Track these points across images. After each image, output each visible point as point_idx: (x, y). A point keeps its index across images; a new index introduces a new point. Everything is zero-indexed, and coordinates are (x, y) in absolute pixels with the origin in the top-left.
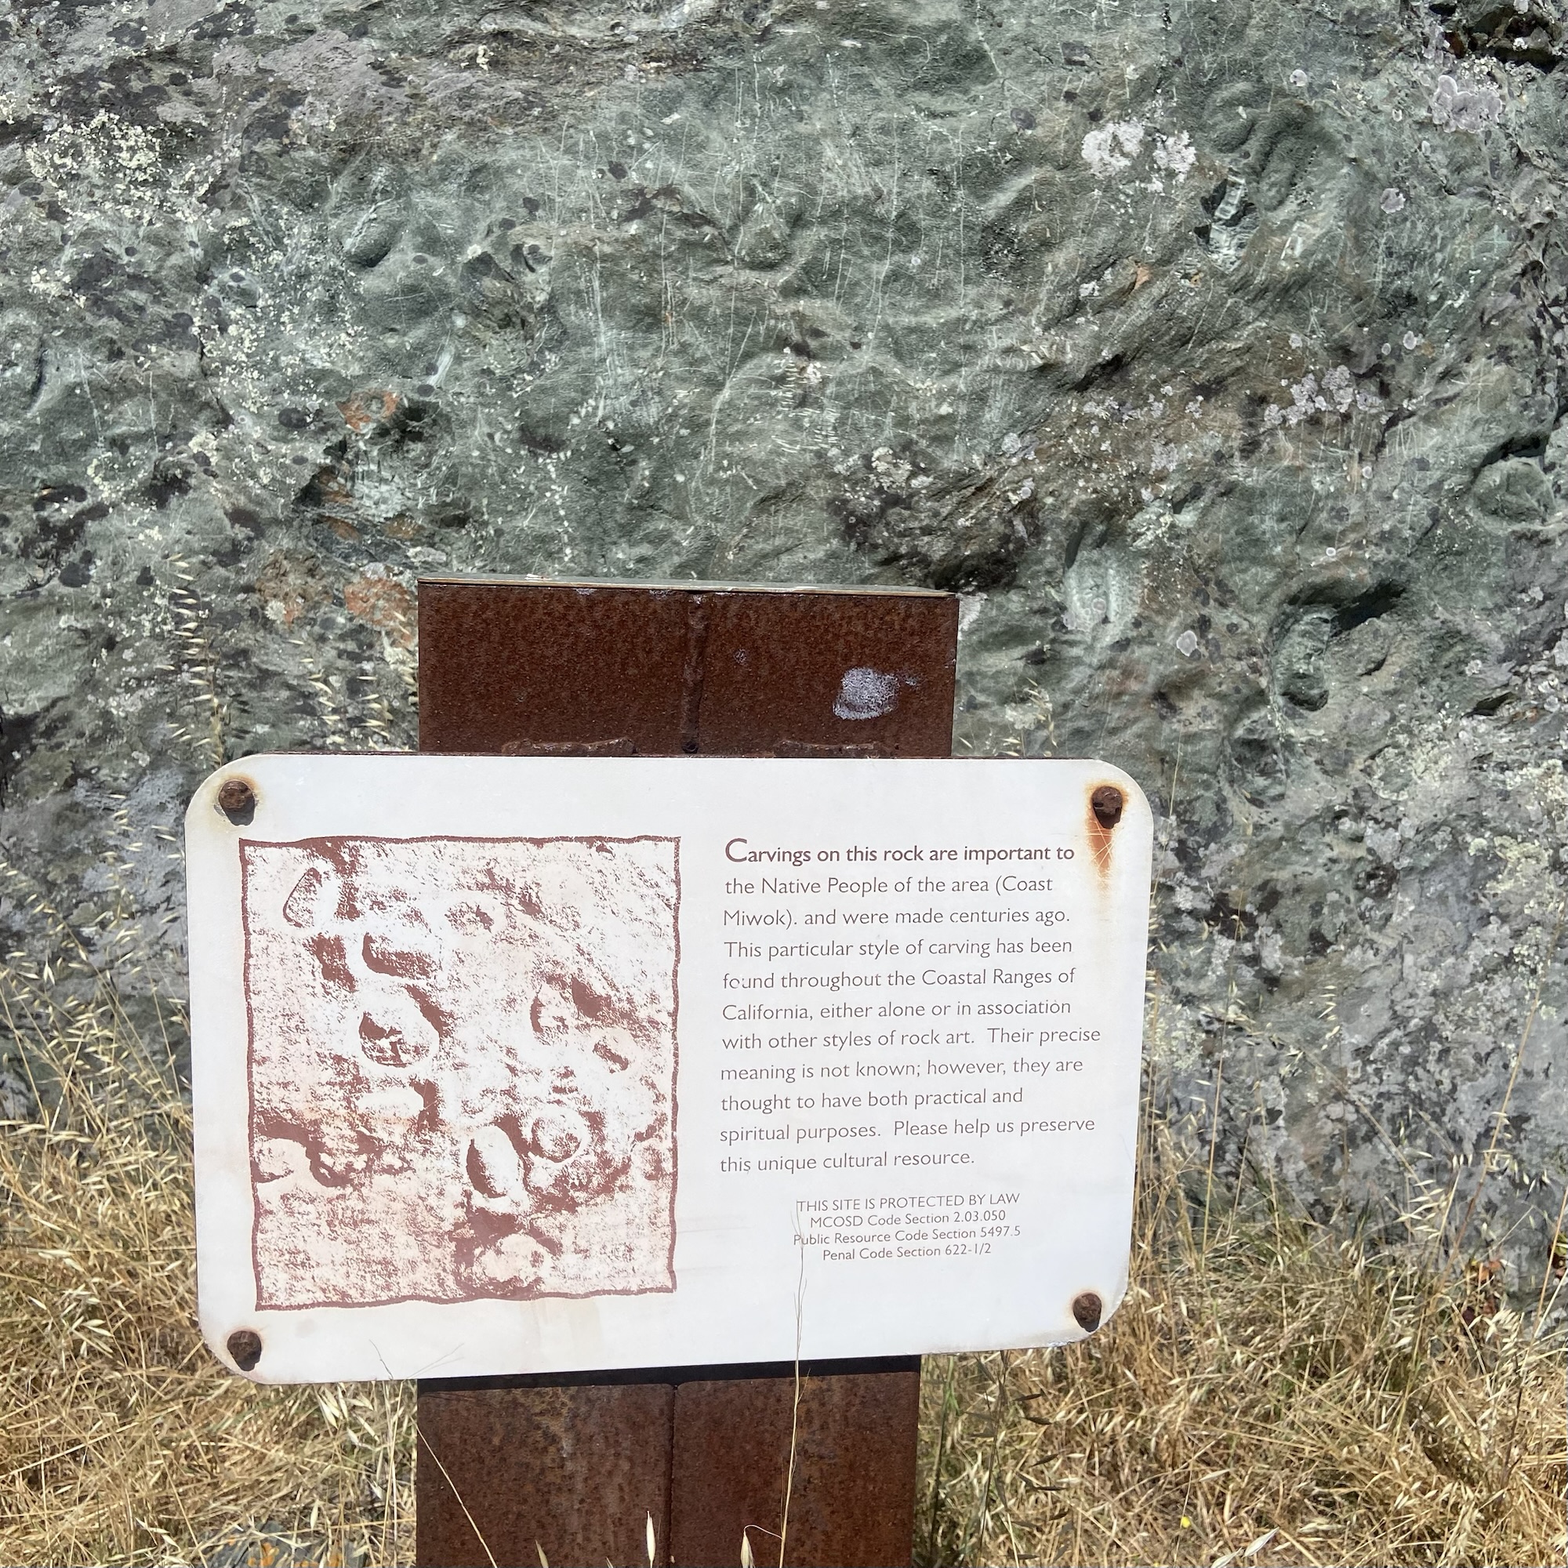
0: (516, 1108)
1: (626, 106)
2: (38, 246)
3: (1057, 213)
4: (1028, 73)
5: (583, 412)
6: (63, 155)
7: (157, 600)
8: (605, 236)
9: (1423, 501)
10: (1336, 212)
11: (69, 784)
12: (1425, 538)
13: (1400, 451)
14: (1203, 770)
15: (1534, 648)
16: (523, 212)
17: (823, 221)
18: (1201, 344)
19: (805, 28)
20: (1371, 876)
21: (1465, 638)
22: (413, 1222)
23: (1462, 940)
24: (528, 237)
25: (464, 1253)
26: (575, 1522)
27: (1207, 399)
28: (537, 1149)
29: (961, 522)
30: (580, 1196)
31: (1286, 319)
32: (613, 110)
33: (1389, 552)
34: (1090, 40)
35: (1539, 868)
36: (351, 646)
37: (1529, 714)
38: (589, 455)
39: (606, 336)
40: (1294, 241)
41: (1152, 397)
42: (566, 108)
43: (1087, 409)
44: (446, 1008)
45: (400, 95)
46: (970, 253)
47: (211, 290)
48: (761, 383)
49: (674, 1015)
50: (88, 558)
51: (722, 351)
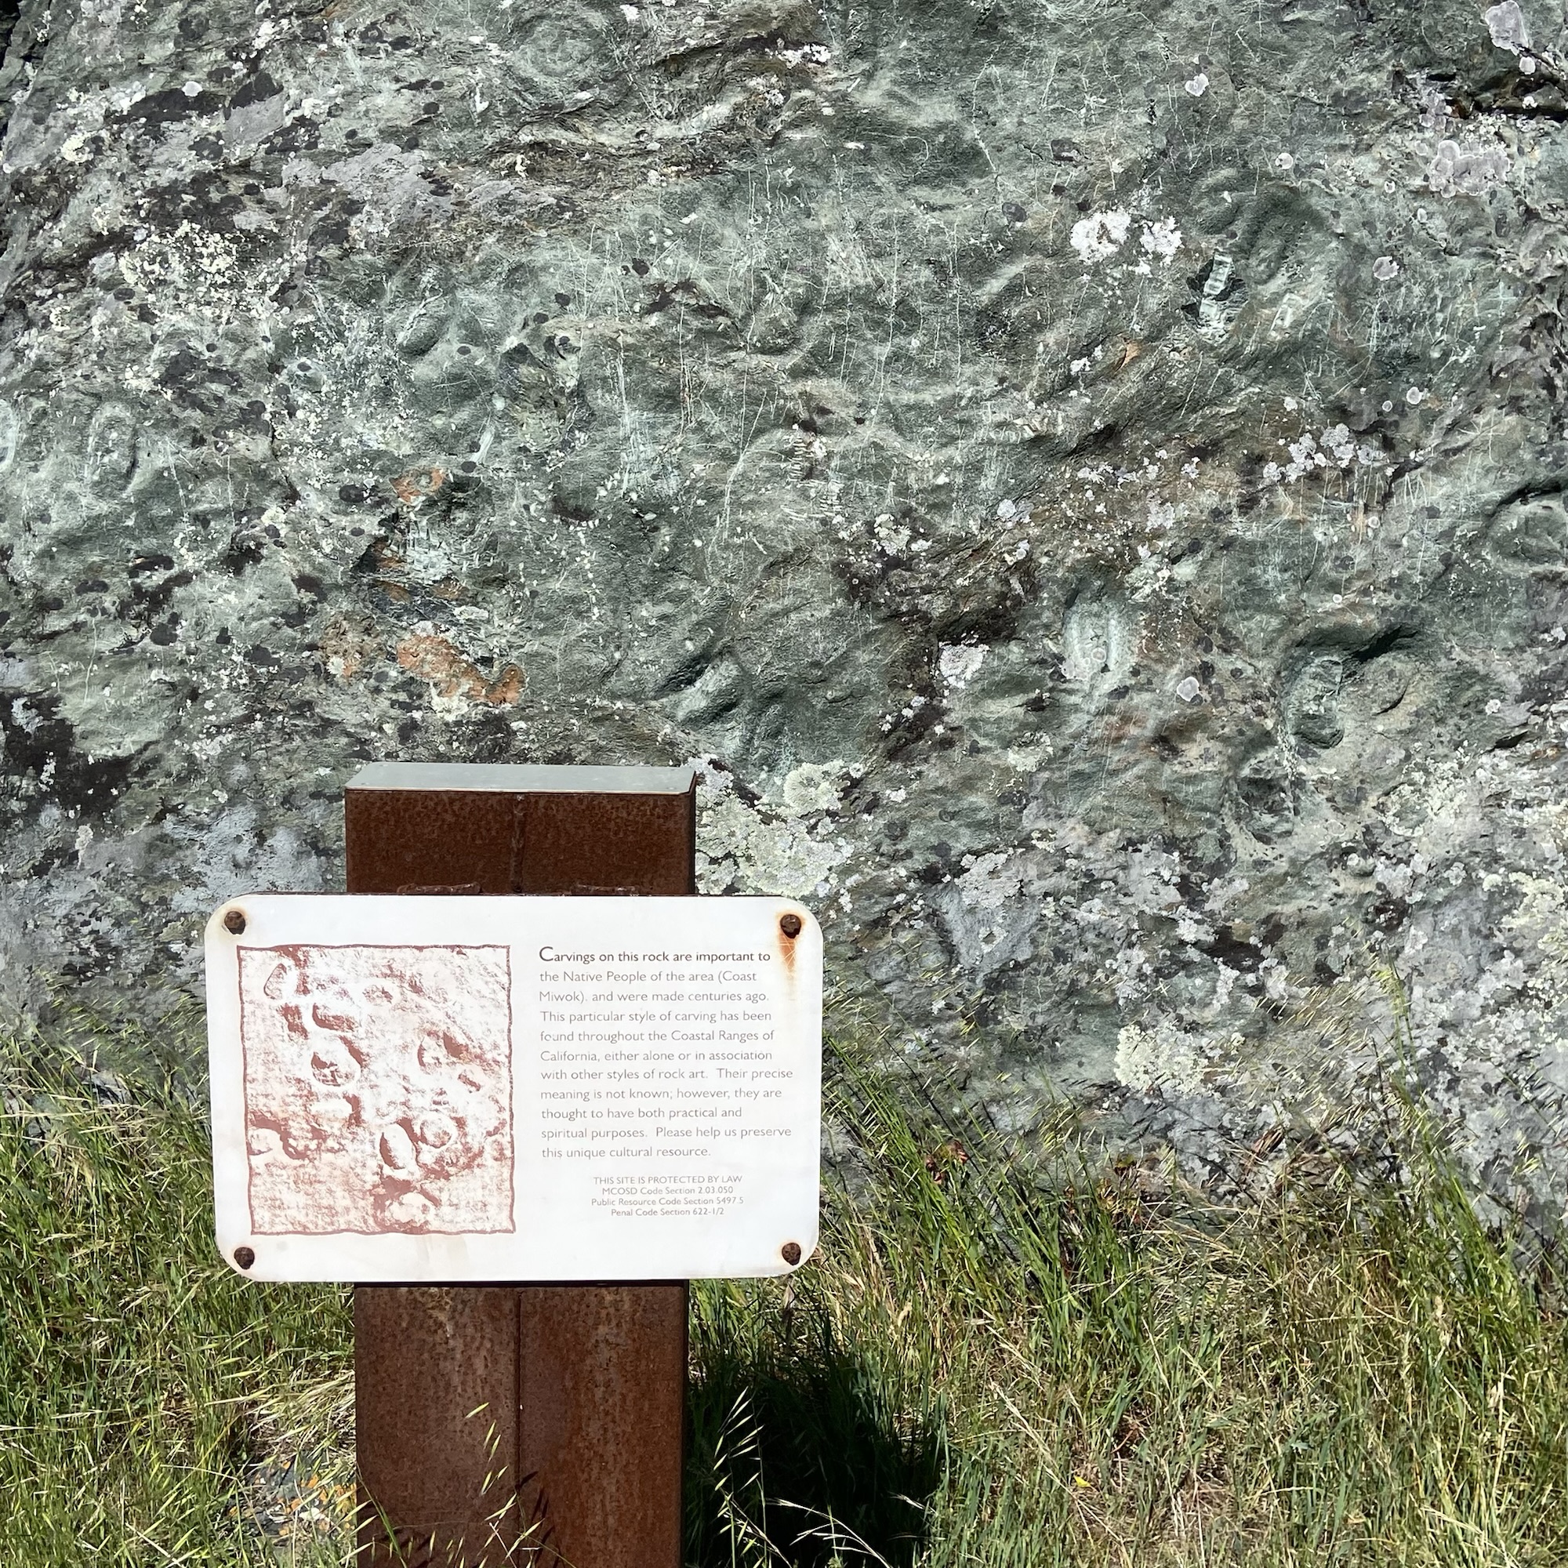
0: (410, 1114)
1: (649, 208)
2: (132, 346)
3: (1047, 298)
4: (1021, 169)
5: (609, 485)
6: (152, 262)
7: (235, 657)
8: (627, 327)
9: (1434, 548)
10: (1325, 284)
11: (159, 818)
12: (1437, 584)
13: (1407, 502)
14: (1205, 809)
15: (1556, 688)
16: (555, 306)
17: (828, 310)
18: (1194, 411)
19: (812, 133)
20: (1379, 911)
21: (1485, 678)
22: (347, 1183)
23: (1471, 973)
24: (559, 328)
25: (379, 1204)
26: (456, 1380)
27: (1203, 459)
28: (424, 1140)
29: (959, 581)
30: (452, 1170)
31: (1281, 384)
32: (634, 213)
33: (1398, 597)
34: (1078, 137)
35: (1554, 904)
36: (402, 697)
37: (1550, 752)
38: (615, 523)
39: (630, 417)
40: (1284, 312)
41: (1146, 461)
42: (594, 211)
43: (1080, 475)
44: (364, 1050)
45: (447, 203)
46: (967, 334)
47: (282, 378)
48: (771, 456)
49: (509, 1057)
50: (175, 619)
51: (736, 429)
